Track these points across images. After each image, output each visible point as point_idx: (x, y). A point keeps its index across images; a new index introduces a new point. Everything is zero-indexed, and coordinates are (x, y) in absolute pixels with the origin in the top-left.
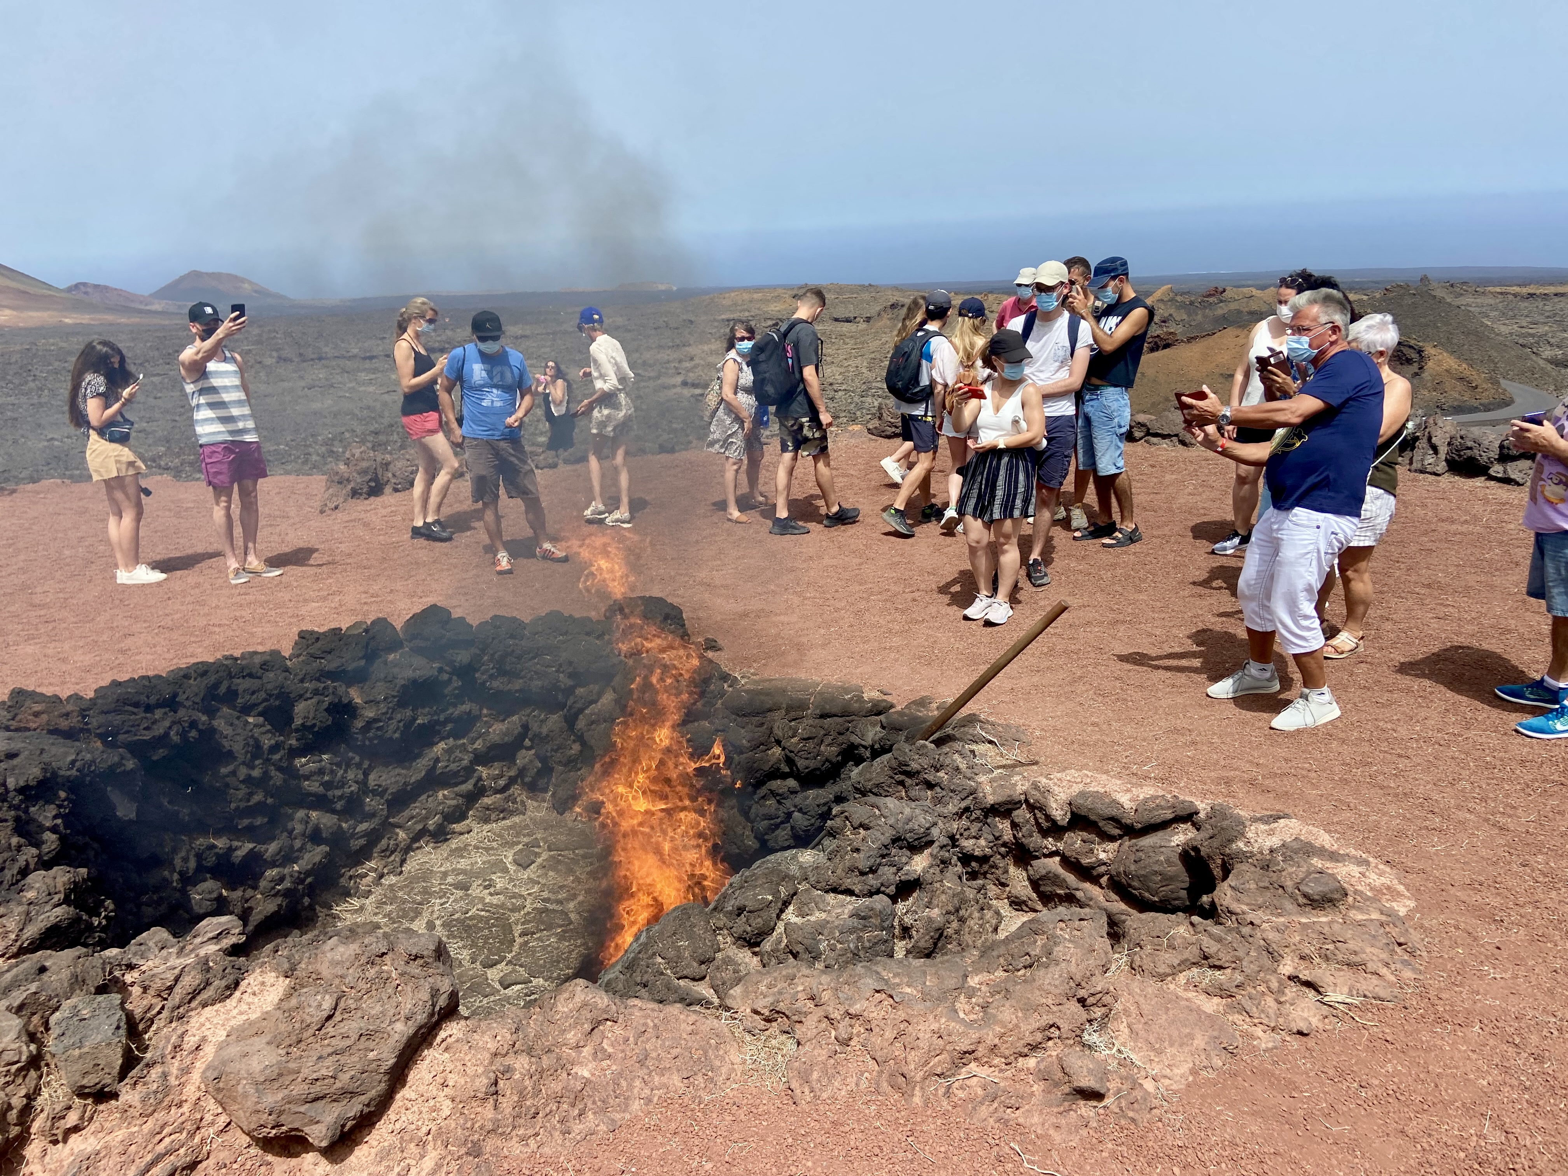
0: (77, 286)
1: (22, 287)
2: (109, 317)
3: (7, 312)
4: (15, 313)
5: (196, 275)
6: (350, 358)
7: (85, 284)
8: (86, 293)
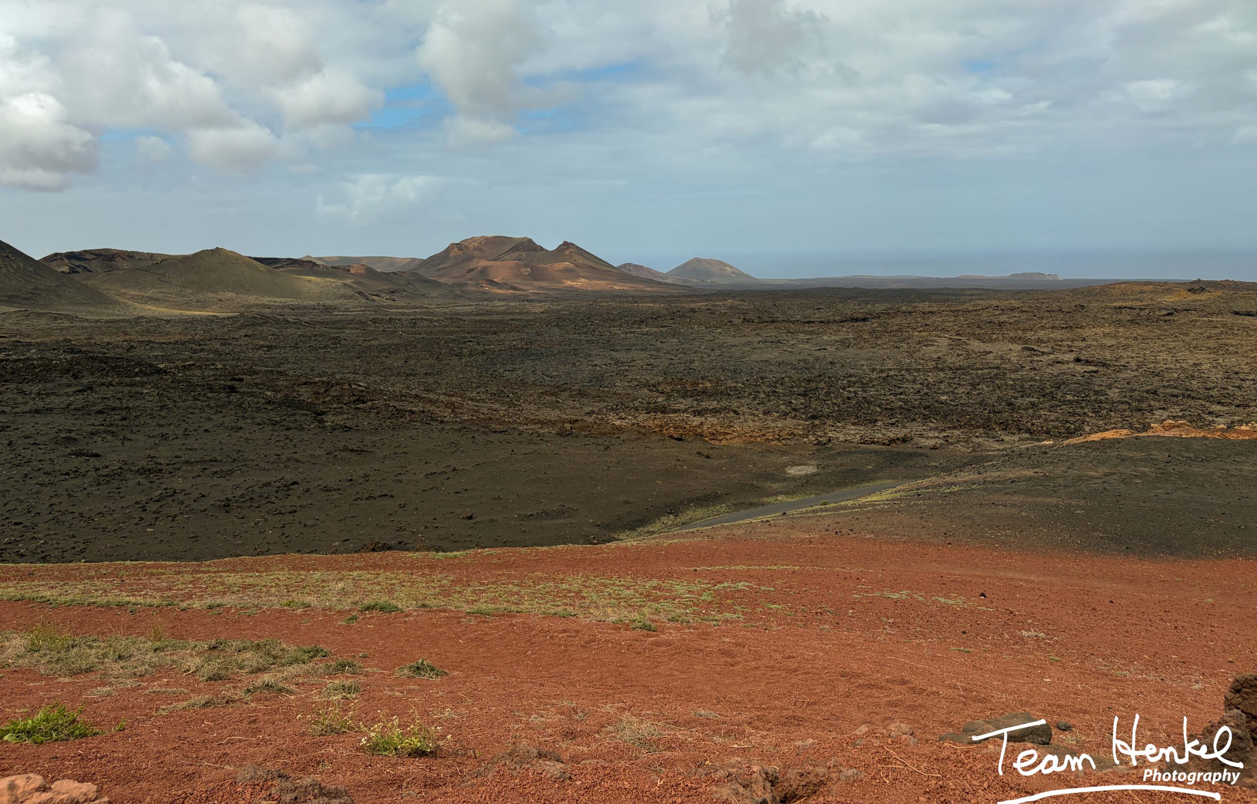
0: (625, 266)
1: (593, 265)
2: (641, 286)
3: (583, 280)
4: (587, 281)
5: (698, 260)
6: (793, 322)
7: (629, 264)
8: (629, 270)
